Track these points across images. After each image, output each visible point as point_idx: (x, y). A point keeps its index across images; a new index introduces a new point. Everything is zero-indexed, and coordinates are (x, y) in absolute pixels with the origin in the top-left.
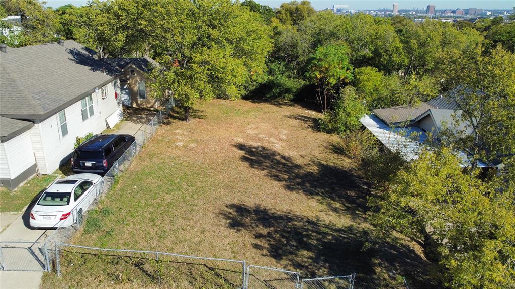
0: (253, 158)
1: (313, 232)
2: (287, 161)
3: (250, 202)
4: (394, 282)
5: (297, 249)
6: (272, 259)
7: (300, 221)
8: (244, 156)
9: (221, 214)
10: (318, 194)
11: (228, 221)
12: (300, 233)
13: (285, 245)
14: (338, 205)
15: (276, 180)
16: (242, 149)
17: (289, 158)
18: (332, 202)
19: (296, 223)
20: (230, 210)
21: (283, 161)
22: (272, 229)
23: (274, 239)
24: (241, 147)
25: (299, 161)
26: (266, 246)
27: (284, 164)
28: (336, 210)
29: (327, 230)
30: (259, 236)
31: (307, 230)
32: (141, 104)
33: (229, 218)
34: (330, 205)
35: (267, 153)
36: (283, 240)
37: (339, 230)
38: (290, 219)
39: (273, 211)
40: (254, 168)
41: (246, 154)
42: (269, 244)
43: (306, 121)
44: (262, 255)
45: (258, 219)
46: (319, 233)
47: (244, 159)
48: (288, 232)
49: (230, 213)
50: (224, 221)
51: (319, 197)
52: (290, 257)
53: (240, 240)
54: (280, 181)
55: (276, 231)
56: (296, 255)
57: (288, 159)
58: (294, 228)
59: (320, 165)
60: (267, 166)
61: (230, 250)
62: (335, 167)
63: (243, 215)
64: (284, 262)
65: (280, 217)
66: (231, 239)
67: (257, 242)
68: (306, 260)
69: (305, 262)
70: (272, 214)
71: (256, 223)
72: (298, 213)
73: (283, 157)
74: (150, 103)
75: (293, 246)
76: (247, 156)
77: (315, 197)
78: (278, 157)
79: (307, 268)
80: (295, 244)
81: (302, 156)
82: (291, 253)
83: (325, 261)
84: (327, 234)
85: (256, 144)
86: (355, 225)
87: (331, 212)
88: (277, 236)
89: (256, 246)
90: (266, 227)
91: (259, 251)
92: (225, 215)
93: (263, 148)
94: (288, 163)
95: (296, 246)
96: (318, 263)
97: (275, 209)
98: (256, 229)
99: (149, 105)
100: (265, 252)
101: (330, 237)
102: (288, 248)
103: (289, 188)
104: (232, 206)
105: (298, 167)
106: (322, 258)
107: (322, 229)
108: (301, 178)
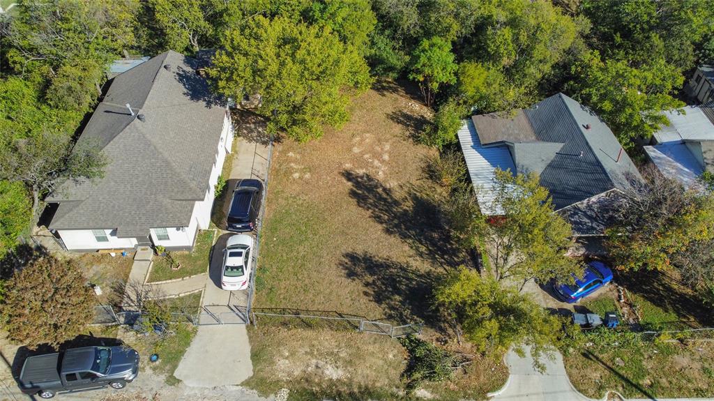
0: (360, 192)
1: (404, 278)
2: (388, 194)
3: (359, 250)
4: (449, 318)
5: (393, 295)
6: (376, 304)
7: (395, 268)
8: (352, 190)
9: (340, 264)
10: (410, 237)
11: (347, 271)
12: (394, 280)
13: (385, 291)
14: (423, 249)
15: (378, 222)
16: (349, 180)
17: (390, 190)
18: (420, 245)
19: (392, 270)
20: (347, 261)
21: (384, 196)
22: (376, 277)
23: (377, 286)
24: (348, 175)
25: (398, 195)
26: (373, 293)
27: (385, 200)
28: (421, 255)
29: (414, 276)
30: (367, 284)
31: (399, 276)
32: (245, 106)
33: (346, 268)
34: (417, 249)
35: (370, 185)
36: (383, 287)
37: (421, 276)
38: (388, 267)
39: (377, 258)
40: (360, 206)
41: (353, 186)
42: (374, 292)
43: (408, 125)
44: (370, 301)
45: (366, 268)
46: (408, 279)
47: (353, 194)
48: (387, 279)
49: (346, 263)
50: (343, 271)
51: (411, 241)
52: (387, 301)
53: (356, 288)
54: (381, 223)
55: (378, 279)
56: (392, 300)
57: (388, 191)
58: (391, 275)
59: (415, 198)
60: (371, 204)
61: (350, 298)
62: (428, 200)
63: (355, 265)
64: (383, 306)
65: (382, 264)
66: (349, 289)
67: (365, 289)
68: (397, 303)
69: (397, 305)
70: (376, 261)
71: (364, 272)
72: (394, 260)
73: (385, 189)
74: (253, 104)
75: (390, 291)
76: (355, 189)
77: (408, 241)
78: (380, 190)
79: (397, 309)
80: (391, 289)
81: (401, 187)
82: (388, 298)
83: (410, 304)
84: (413, 279)
85: (361, 172)
86: (433, 269)
87: (418, 258)
88: (379, 283)
89: (366, 294)
90: (371, 275)
91: (367, 297)
92: (343, 265)
93: (368, 176)
94: (388, 197)
95: (391, 292)
96: (404, 306)
97: (378, 256)
98: (366, 278)
99: (253, 106)
100: (371, 298)
101: (414, 283)
102: (386, 293)
103: (388, 231)
104: (347, 255)
105: (396, 203)
106: (408, 301)
107: (410, 274)
108: (399, 218)
